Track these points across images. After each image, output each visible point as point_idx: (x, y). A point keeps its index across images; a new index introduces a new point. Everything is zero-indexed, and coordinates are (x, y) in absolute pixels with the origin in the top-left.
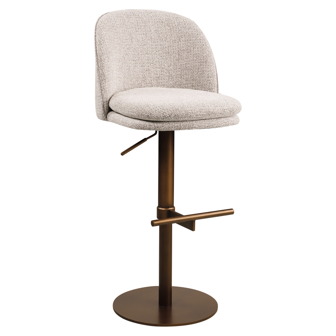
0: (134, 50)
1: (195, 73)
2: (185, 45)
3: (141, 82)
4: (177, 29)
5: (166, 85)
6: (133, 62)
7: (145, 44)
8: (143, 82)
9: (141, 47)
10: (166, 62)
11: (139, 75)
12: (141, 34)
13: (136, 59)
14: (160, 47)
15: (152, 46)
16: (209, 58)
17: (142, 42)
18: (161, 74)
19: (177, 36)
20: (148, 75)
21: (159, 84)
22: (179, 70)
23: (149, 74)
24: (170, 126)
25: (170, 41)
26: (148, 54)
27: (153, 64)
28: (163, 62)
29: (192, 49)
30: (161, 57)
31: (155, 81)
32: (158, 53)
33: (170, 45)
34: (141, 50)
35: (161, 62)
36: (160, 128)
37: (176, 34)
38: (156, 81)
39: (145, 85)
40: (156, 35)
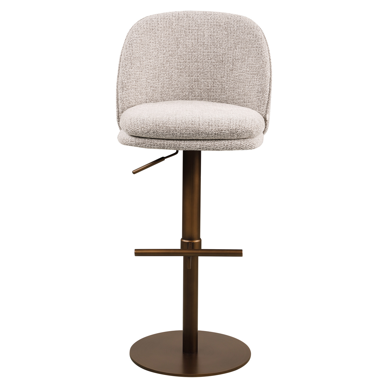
0: (180, 57)
1: (247, 86)
2: (240, 53)
3: (187, 94)
4: (235, 34)
5: (218, 99)
6: (176, 70)
7: (195, 50)
8: (190, 94)
9: (189, 54)
10: (219, 72)
11: (185, 86)
12: (191, 39)
13: (181, 67)
14: (213, 55)
15: (203, 53)
16: (261, 70)
17: (192, 49)
18: (213, 86)
19: (233, 43)
20: (196, 86)
21: (210, 97)
22: (232, 82)
23: (199, 86)
24: (153, 143)
25: (225, 47)
26: (197, 62)
27: (203, 74)
28: (216, 72)
29: (246, 58)
30: (214, 66)
31: (205, 93)
32: (210, 62)
33: (225, 52)
34: (189, 57)
35: (213, 72)
36: (141, 145)
37: (233, 39)
38: (207, 94)
39: (193, 98)
40: (211, 41)
